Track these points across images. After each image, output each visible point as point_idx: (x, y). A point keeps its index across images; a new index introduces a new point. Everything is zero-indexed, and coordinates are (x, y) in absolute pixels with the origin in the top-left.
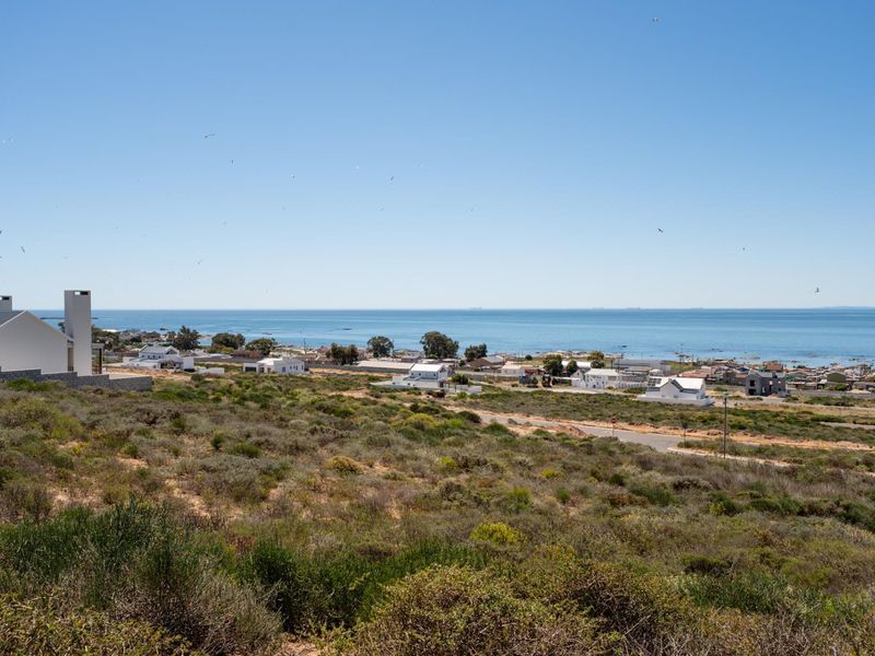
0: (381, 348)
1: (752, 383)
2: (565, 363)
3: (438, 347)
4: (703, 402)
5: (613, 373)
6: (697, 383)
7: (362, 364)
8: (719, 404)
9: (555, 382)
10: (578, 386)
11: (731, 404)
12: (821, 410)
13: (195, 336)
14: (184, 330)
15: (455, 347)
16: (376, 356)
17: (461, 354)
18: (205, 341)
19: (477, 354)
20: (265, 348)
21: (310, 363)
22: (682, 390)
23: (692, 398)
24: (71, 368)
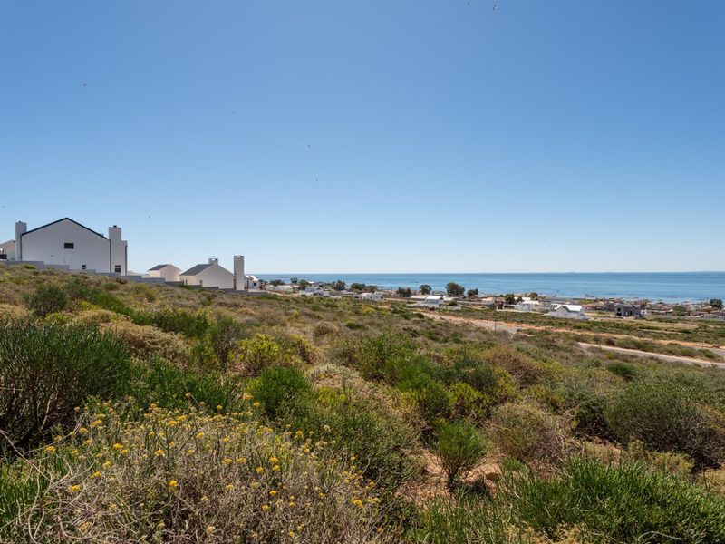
0: (425, 290)
1: (619, 310)
2: (516, 298)
3: (454, 290)
4: (581, 318)
5: (537, 303)
6: (578, 308)
7: (414, 297)
8: (592, 319)
9: (505, 307)
10: (518, 308)
11: (599, 320)
12: (655, 324)
13: (344, 284)
14: (339, 282)
15: (463, 290)
16: (423, 294)
17: (465, 293)
18: (348, 287)
19: (473, 293)
20: (372, 289)
21: (390, 296)
22: (569, 311)
23: (575, 316)
24: (235, 287)
